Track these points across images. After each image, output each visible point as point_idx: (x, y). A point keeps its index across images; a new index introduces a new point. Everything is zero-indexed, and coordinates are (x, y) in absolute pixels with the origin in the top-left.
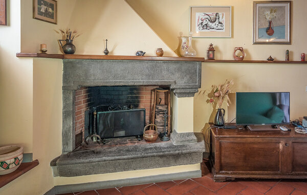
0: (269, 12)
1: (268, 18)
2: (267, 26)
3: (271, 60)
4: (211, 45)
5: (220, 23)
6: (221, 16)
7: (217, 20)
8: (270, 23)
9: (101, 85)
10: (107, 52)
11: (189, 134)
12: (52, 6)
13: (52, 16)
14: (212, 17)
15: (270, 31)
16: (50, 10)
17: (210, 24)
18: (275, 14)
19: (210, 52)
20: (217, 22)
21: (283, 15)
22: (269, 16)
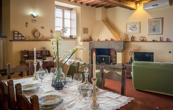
0: (154, 23)
1: (153, 25)
2: (153, 28)
3: (154, 41)
4: (132, 36)
5: (136, 28)
6: (136, 26)
7: (135, 27)
8: (154, 27)
9: (101, 48)
10: (98, 40)
11: (120, 64)
12: (87, 30)
13: (87, 32)
14: (133, 26)
15: (154, 30)
16: (86, 31)
17: (133, 29)
18: (156, 23)
19: (132, 39)
20: (135, 28)
21: (159, 24)
22: (154, 24)
